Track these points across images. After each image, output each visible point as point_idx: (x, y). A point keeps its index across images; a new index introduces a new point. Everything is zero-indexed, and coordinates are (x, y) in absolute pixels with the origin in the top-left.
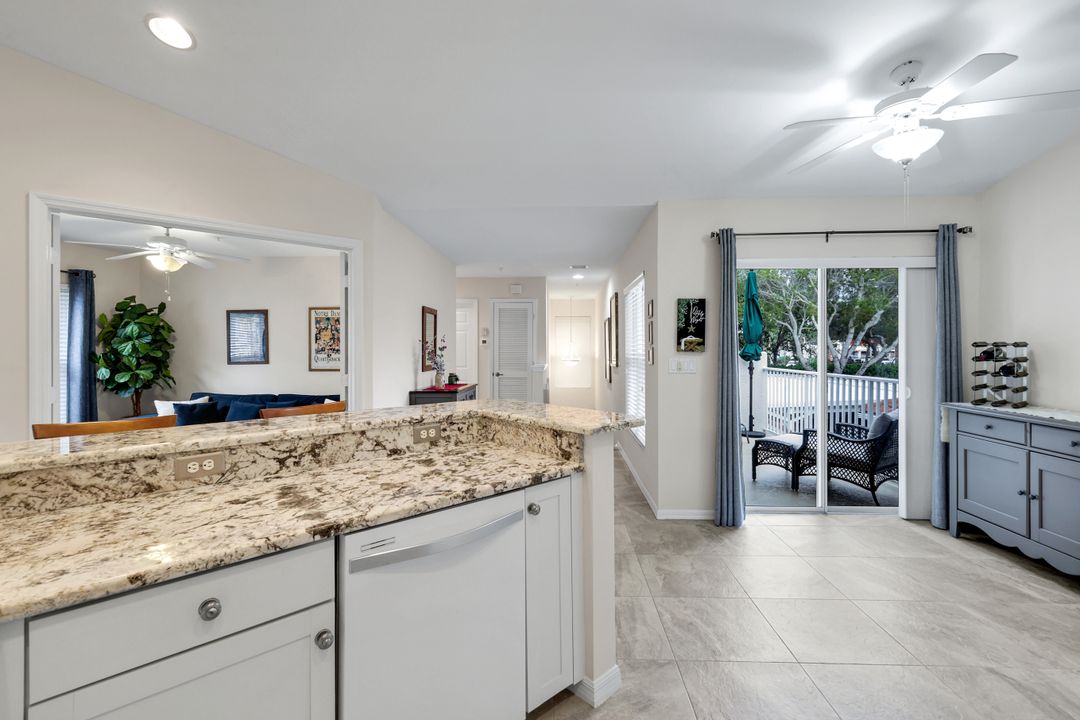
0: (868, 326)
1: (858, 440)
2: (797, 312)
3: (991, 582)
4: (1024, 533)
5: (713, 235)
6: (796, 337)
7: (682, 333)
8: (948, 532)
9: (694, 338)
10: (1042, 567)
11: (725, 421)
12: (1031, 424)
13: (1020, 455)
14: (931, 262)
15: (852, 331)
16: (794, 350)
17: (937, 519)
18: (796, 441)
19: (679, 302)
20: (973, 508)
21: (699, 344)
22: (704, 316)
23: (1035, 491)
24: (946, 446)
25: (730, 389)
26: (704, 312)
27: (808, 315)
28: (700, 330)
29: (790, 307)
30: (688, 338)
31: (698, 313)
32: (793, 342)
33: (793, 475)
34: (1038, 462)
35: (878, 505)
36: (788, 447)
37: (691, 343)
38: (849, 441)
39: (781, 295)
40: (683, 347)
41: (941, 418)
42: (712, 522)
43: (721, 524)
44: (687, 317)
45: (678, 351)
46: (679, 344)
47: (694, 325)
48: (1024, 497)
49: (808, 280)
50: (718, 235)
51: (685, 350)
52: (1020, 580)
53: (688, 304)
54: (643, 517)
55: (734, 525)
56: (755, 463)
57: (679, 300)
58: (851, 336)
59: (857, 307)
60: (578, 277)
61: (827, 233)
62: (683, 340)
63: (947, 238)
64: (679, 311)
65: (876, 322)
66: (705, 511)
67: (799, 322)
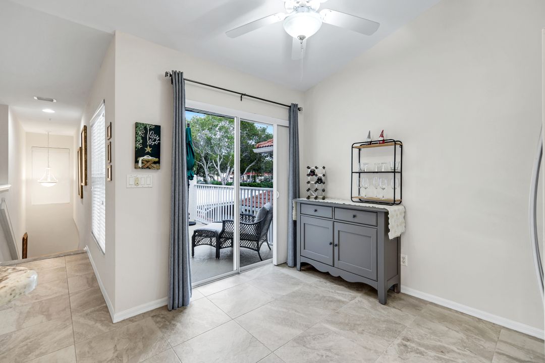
1: (252, 223)
2: (206, 158)
3: (324, 297)
4: (331, 264)
5: (167, 74)
6: (206, 170)
7: (139, 153)
8: (295, 268)
9: (150, 158)
10: (339, 280)
11: (177, 225)
12: (335, 207)
13: (329, 224)
14: (287, 123)
15: (229, 168)
16: (204, 177)
17: (290, 262)
18: (218, 227)
19: (137, 125)
20: (308, 254)
21: (155, 163)
22: (159, 140)
23: (336, 242)
24: (295, 222)
25: (181, 198)
26: (159, 137)
27: (211, 159)
28: (156, 151)
29: (203, 155)
30: (146, 157)
31: (154, 137)
32: (204, 173)
33: (217, 250)
34: (338, 226)
35: (262, 260)
36: (213, 232)
37: (148, 161)
38: (247, 224)
39: (199, 149)
40: (140, 165)
41: (293, 207)
42: (165, 308)
43: (173, 308)
44: (144, 139)
45: (135, 168)
46: (137, 162)
47: (150, 146)
48: (332, 245)
49: (211, 143)
50: (171, 75)
51: (142, 168)
52: (333, 291)
53: (145, 128)
54: (99, 325)
55: (183, 305)
56: (194, 245)
57: (136, 123)
58: (228, 170)
59: (231, 157)
60: (48, 111)
61: (242, 94)
62: (140, 159)
63: (293, 110)
64: (136, 133)
66: (160, 300)
67: (207, 163)
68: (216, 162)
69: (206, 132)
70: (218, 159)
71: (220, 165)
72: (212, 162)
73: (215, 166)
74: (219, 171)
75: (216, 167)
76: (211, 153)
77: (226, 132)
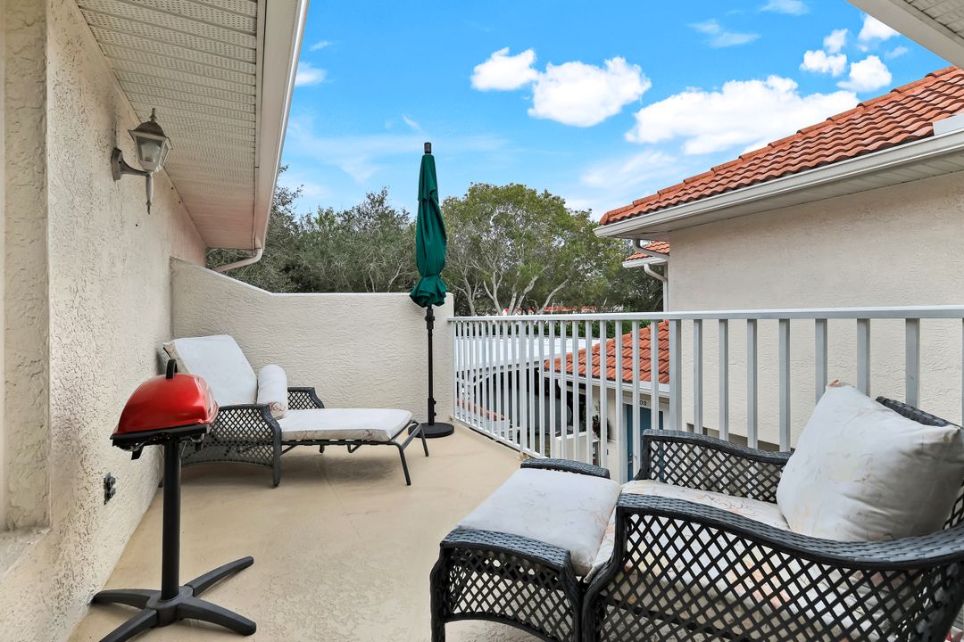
0: (526, 290)
6: (471, 302)
15: (515, 295)
27: (480, 281)
29: (465, 274)
58: (514, 300)
59: (518, 273)
65: (531, 288)
67: (473, 288)
68: (490, 286)
69: (471, 227)
70: (493, 280)
71: (498, 292)
72: (482, 287)
73: (489, 293)
74: (497, 303)
75: (490, 295)
76: (480, 269)
77: (509, 225)
